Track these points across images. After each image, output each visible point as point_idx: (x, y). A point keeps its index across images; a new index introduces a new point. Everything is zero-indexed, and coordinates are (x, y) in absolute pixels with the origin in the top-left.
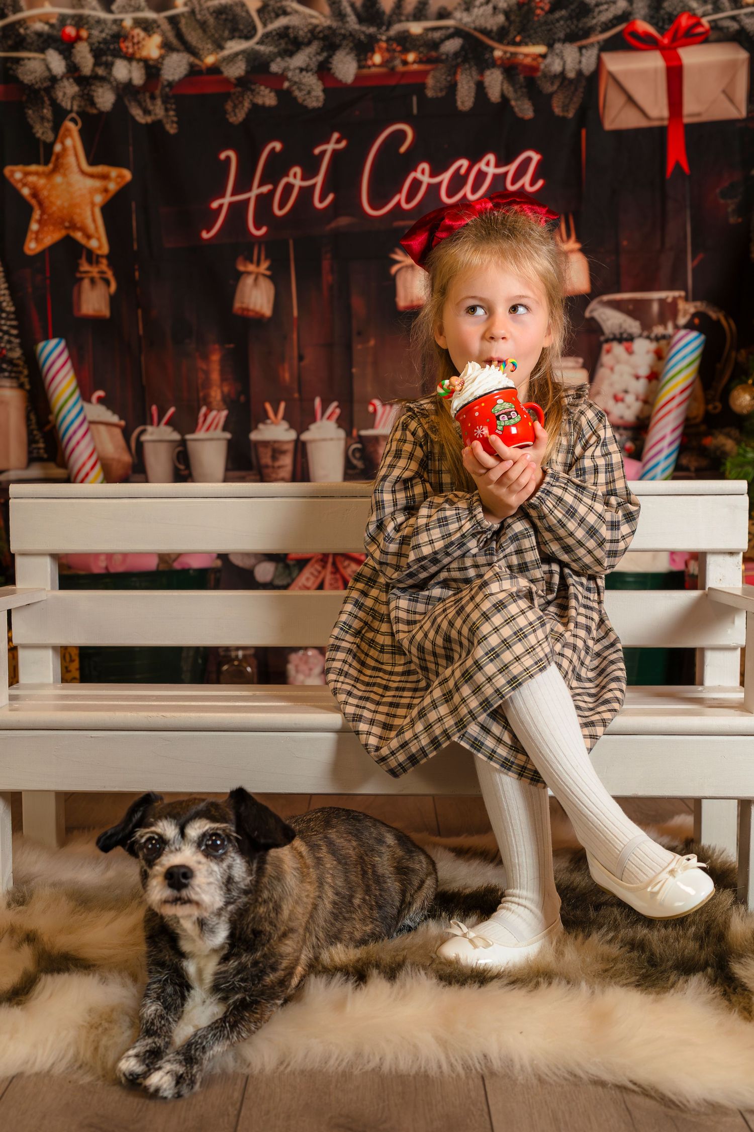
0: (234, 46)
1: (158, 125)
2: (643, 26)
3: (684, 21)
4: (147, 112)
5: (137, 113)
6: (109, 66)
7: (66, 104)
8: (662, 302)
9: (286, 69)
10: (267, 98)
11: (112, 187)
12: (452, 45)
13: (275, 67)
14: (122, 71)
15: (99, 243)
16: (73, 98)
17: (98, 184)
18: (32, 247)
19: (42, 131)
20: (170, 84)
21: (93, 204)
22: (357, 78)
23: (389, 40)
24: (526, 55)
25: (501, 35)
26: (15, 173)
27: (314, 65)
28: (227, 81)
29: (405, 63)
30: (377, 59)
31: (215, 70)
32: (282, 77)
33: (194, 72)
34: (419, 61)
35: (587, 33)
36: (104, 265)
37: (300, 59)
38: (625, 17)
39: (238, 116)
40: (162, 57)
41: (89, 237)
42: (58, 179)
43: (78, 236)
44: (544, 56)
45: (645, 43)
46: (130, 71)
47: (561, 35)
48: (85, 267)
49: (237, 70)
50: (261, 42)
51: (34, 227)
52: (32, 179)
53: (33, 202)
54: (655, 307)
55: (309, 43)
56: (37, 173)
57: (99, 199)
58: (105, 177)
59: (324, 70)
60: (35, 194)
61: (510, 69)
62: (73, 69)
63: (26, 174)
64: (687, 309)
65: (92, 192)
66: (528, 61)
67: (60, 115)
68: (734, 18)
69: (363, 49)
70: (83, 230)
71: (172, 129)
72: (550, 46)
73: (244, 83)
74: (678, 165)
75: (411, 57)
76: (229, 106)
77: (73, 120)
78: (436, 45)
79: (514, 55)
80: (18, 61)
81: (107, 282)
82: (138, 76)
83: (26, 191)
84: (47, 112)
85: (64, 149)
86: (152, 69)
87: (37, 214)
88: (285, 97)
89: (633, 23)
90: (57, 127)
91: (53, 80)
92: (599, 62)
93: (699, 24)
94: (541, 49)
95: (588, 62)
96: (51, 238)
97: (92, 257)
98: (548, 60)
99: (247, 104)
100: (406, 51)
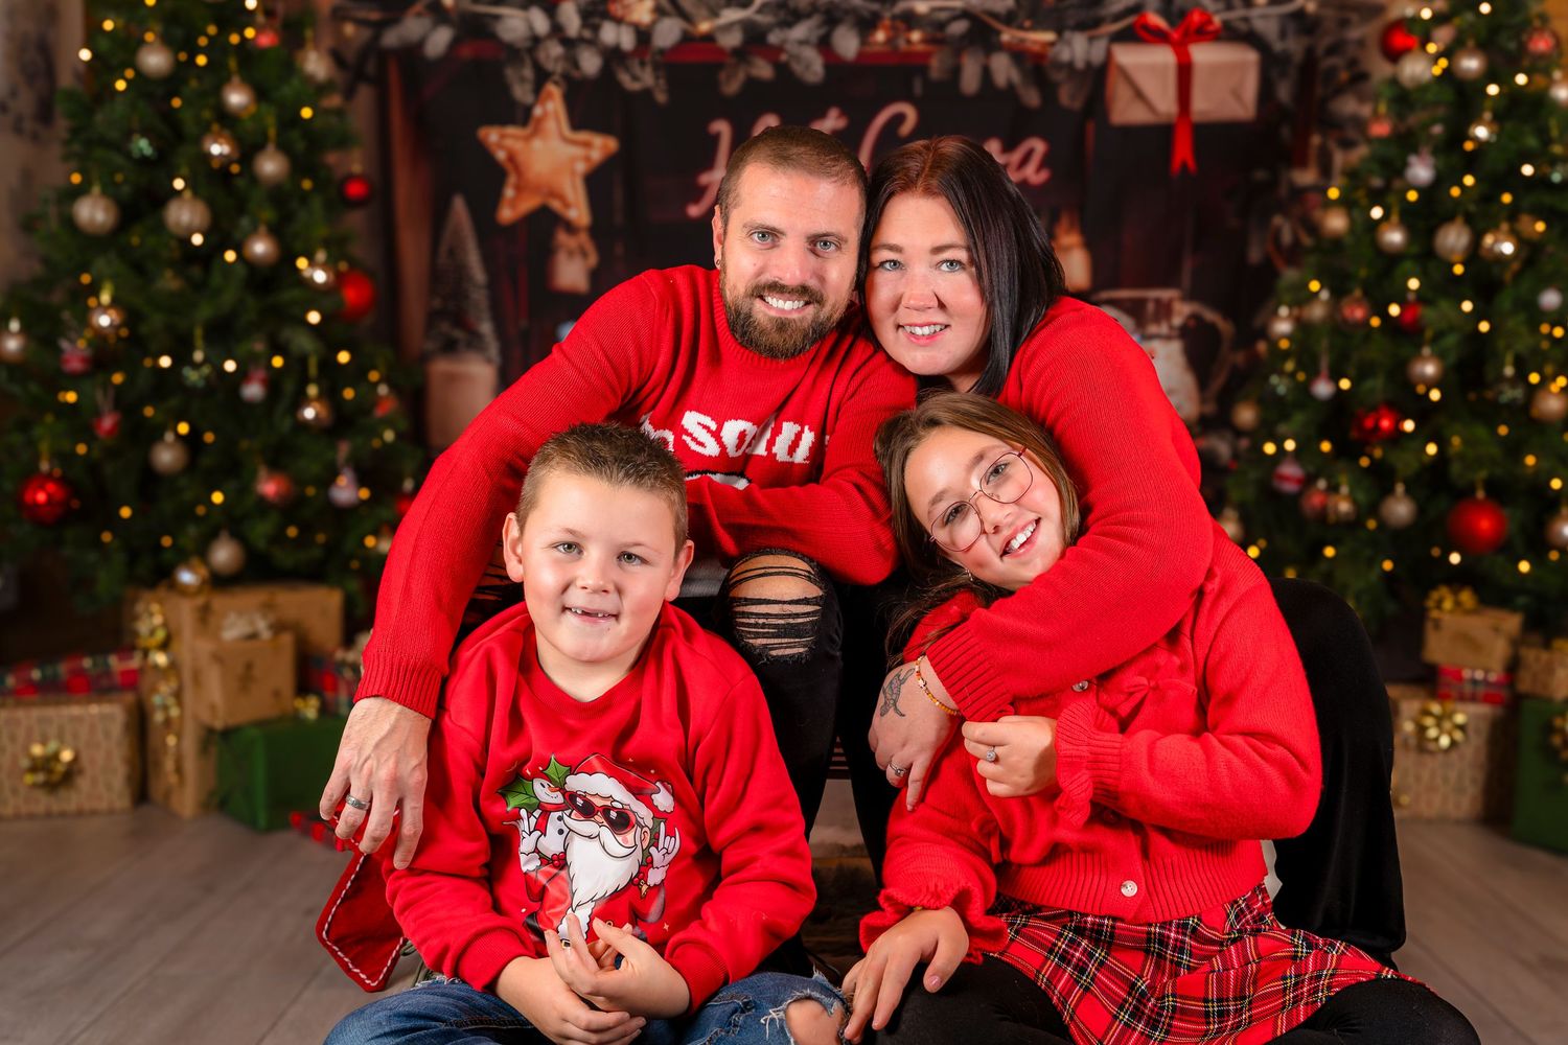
0: (731, 15)
1: (647, 93)
2: (1156, 20)
3: (1196, 17)
4: (635, 78)
5: (625, 79)
6: (596, 29)
7: (550, 66)
8: (1158, 301)
9: (784, 41)
10: (763, 70)
11: (596, 155)
12: (959, 27)
13: (774, 38)
14: (609, 34)
15: (578, 212)
16: (557, 60)
17: (578, 151)
18: (506, 214)
19: (522, 92)
20: (662, 52)
21: (573, 173)
22: (861, 55)
23: (894, 18)
24: (1035, 42)
25: (1009, 19)
26: (492, 135)
27: (814, 38)
28: (721, 51)
29: (909, 42)
30: (880, 36)
31: (709, 38)
32: (779, 49)
33: (687, 38)
34: (925, 41)
35: (1096, 23)
36: (584, 238)
37: (800, 31)
38: (1136, 9)
39: (732, 86)
40: (654, 23)
41: (567, 205)
42: (537, 144)
43: (556, 205)
44: (1052, 44)
45: (1156, 37)
46: (618, 35)
47: (1071, 22)
48: (562, 237)
49: (732, 40)
50: (760, 11)
51: (509, 192)
52: (509, 142)
53: (509, 167)
54: (1151, 307)
55: (808, 16)
56: (515, 137)
57: (581, 167)
58: (587, 145)
59: (824, 45)
60: (511, 158)
61: (1019, 55)
62: (557, 30)
63: (503, 136)
64: (1182, 311)
65: (573, 160)
66: (1036, 48)
67: (542, 77)
68: (1246, 20)
69: (866, 25)
70: (561, 197)
71: (661, 97)
72: (1059, 32)
73: (741, 54)
74: (1184, 165)
75: (916, 36)
76: (723, 76)
77: (556, 83)
78: (941, 26)
79: (1022, 41)
80: (497, 17)
81: (584, 254)
82: (627, 41)
83: (501, 155)
84: (528, 72)
85: (545, 114)
86: (643, 35)
87: (512, 179)
88: (783, 70)
89: (1143, 17)
90: (538, 88)
91: (536, 40)
92: (1109, 55)
93: (1209, 22)
94: (1049, 36)
95: (1097, 53)
96: (528, 204)
97: (570, 228)
98: (1058, 48)
99: (741, 76)
100: (910, 28)
